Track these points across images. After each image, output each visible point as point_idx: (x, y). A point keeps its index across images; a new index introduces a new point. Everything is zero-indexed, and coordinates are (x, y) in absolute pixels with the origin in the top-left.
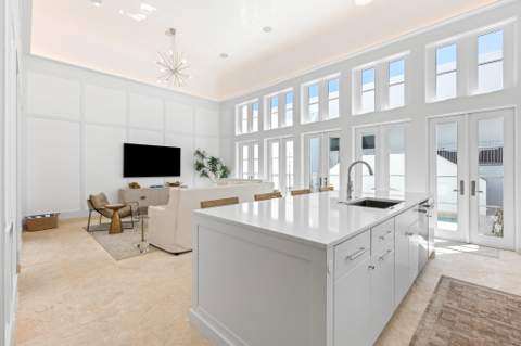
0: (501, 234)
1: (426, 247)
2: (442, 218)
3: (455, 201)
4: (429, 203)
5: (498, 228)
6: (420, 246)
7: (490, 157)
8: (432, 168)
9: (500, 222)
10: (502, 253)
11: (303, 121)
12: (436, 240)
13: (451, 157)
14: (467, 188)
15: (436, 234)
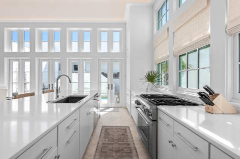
0: (119, 102)
1: (97, 113)
2: (103, 98)
3: (106, 92)
4: (98, 95)
5: (118, 100)
6: (94, 112)
7: (116, 76)
8: (100, 79)
9: (119, 98)
10: (120, 109)
11: (37, 50)
12: (101, 109)
13: (106, 75)
14: (110, 87)
15: (101, 106)
